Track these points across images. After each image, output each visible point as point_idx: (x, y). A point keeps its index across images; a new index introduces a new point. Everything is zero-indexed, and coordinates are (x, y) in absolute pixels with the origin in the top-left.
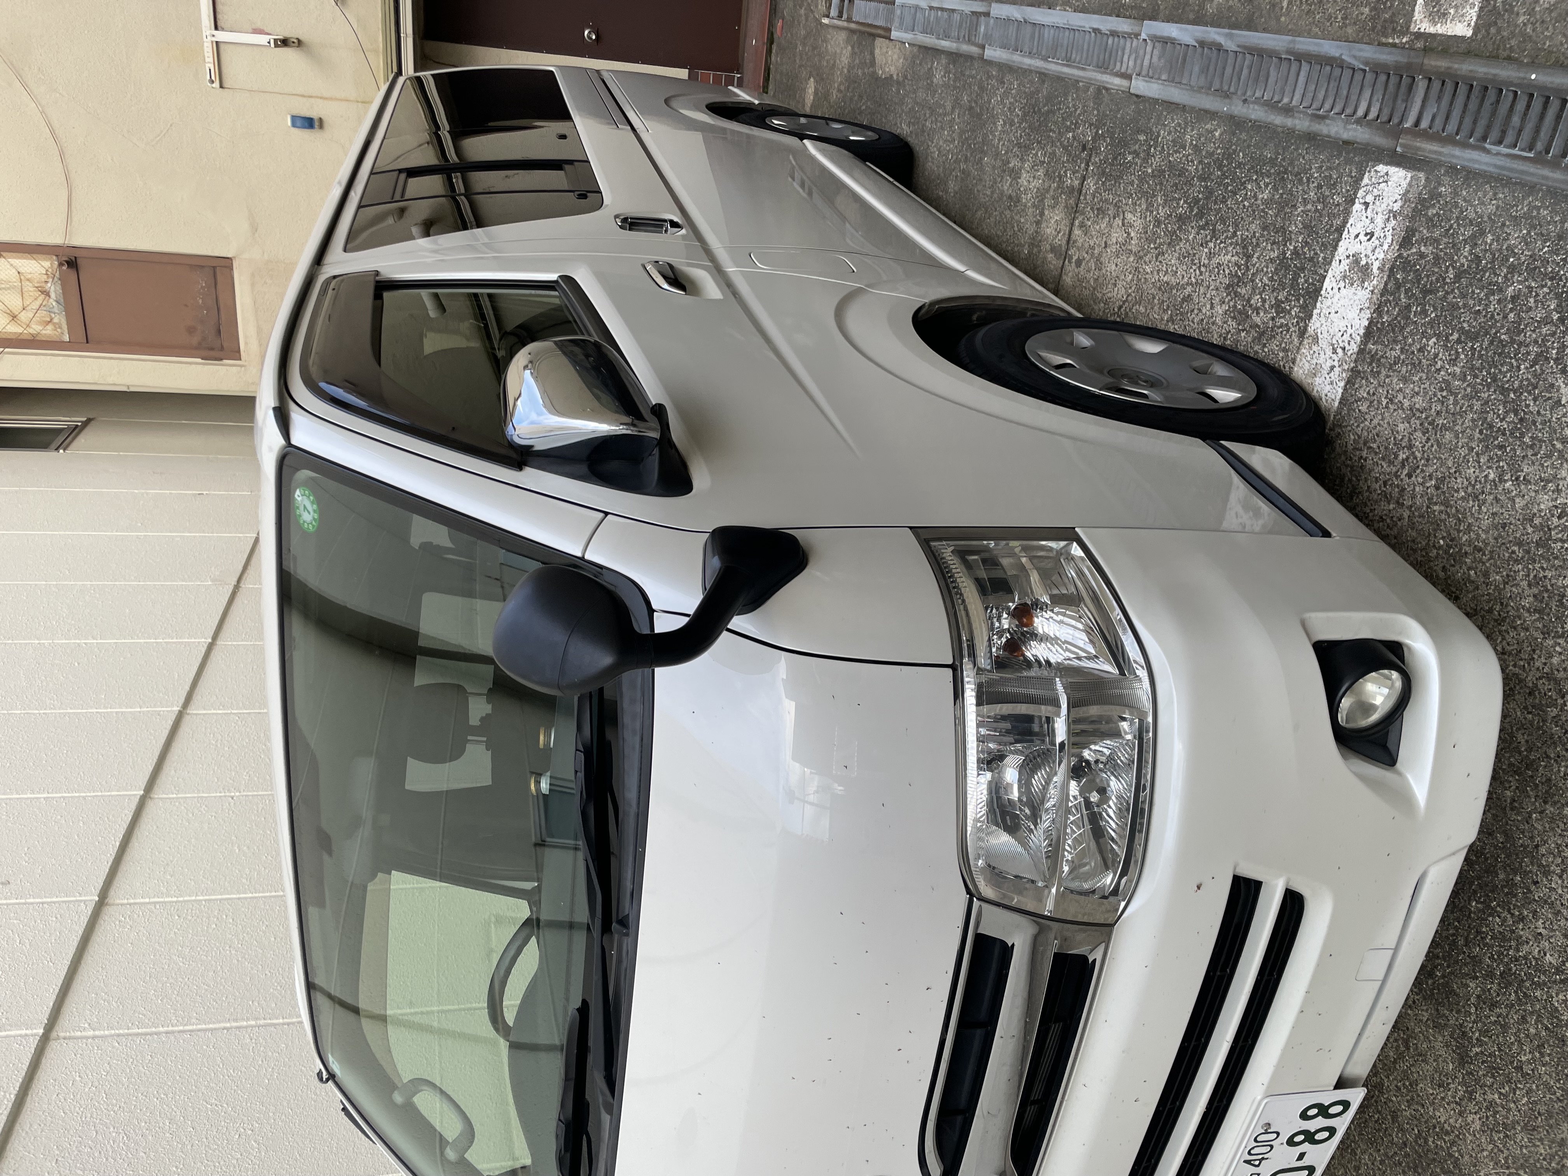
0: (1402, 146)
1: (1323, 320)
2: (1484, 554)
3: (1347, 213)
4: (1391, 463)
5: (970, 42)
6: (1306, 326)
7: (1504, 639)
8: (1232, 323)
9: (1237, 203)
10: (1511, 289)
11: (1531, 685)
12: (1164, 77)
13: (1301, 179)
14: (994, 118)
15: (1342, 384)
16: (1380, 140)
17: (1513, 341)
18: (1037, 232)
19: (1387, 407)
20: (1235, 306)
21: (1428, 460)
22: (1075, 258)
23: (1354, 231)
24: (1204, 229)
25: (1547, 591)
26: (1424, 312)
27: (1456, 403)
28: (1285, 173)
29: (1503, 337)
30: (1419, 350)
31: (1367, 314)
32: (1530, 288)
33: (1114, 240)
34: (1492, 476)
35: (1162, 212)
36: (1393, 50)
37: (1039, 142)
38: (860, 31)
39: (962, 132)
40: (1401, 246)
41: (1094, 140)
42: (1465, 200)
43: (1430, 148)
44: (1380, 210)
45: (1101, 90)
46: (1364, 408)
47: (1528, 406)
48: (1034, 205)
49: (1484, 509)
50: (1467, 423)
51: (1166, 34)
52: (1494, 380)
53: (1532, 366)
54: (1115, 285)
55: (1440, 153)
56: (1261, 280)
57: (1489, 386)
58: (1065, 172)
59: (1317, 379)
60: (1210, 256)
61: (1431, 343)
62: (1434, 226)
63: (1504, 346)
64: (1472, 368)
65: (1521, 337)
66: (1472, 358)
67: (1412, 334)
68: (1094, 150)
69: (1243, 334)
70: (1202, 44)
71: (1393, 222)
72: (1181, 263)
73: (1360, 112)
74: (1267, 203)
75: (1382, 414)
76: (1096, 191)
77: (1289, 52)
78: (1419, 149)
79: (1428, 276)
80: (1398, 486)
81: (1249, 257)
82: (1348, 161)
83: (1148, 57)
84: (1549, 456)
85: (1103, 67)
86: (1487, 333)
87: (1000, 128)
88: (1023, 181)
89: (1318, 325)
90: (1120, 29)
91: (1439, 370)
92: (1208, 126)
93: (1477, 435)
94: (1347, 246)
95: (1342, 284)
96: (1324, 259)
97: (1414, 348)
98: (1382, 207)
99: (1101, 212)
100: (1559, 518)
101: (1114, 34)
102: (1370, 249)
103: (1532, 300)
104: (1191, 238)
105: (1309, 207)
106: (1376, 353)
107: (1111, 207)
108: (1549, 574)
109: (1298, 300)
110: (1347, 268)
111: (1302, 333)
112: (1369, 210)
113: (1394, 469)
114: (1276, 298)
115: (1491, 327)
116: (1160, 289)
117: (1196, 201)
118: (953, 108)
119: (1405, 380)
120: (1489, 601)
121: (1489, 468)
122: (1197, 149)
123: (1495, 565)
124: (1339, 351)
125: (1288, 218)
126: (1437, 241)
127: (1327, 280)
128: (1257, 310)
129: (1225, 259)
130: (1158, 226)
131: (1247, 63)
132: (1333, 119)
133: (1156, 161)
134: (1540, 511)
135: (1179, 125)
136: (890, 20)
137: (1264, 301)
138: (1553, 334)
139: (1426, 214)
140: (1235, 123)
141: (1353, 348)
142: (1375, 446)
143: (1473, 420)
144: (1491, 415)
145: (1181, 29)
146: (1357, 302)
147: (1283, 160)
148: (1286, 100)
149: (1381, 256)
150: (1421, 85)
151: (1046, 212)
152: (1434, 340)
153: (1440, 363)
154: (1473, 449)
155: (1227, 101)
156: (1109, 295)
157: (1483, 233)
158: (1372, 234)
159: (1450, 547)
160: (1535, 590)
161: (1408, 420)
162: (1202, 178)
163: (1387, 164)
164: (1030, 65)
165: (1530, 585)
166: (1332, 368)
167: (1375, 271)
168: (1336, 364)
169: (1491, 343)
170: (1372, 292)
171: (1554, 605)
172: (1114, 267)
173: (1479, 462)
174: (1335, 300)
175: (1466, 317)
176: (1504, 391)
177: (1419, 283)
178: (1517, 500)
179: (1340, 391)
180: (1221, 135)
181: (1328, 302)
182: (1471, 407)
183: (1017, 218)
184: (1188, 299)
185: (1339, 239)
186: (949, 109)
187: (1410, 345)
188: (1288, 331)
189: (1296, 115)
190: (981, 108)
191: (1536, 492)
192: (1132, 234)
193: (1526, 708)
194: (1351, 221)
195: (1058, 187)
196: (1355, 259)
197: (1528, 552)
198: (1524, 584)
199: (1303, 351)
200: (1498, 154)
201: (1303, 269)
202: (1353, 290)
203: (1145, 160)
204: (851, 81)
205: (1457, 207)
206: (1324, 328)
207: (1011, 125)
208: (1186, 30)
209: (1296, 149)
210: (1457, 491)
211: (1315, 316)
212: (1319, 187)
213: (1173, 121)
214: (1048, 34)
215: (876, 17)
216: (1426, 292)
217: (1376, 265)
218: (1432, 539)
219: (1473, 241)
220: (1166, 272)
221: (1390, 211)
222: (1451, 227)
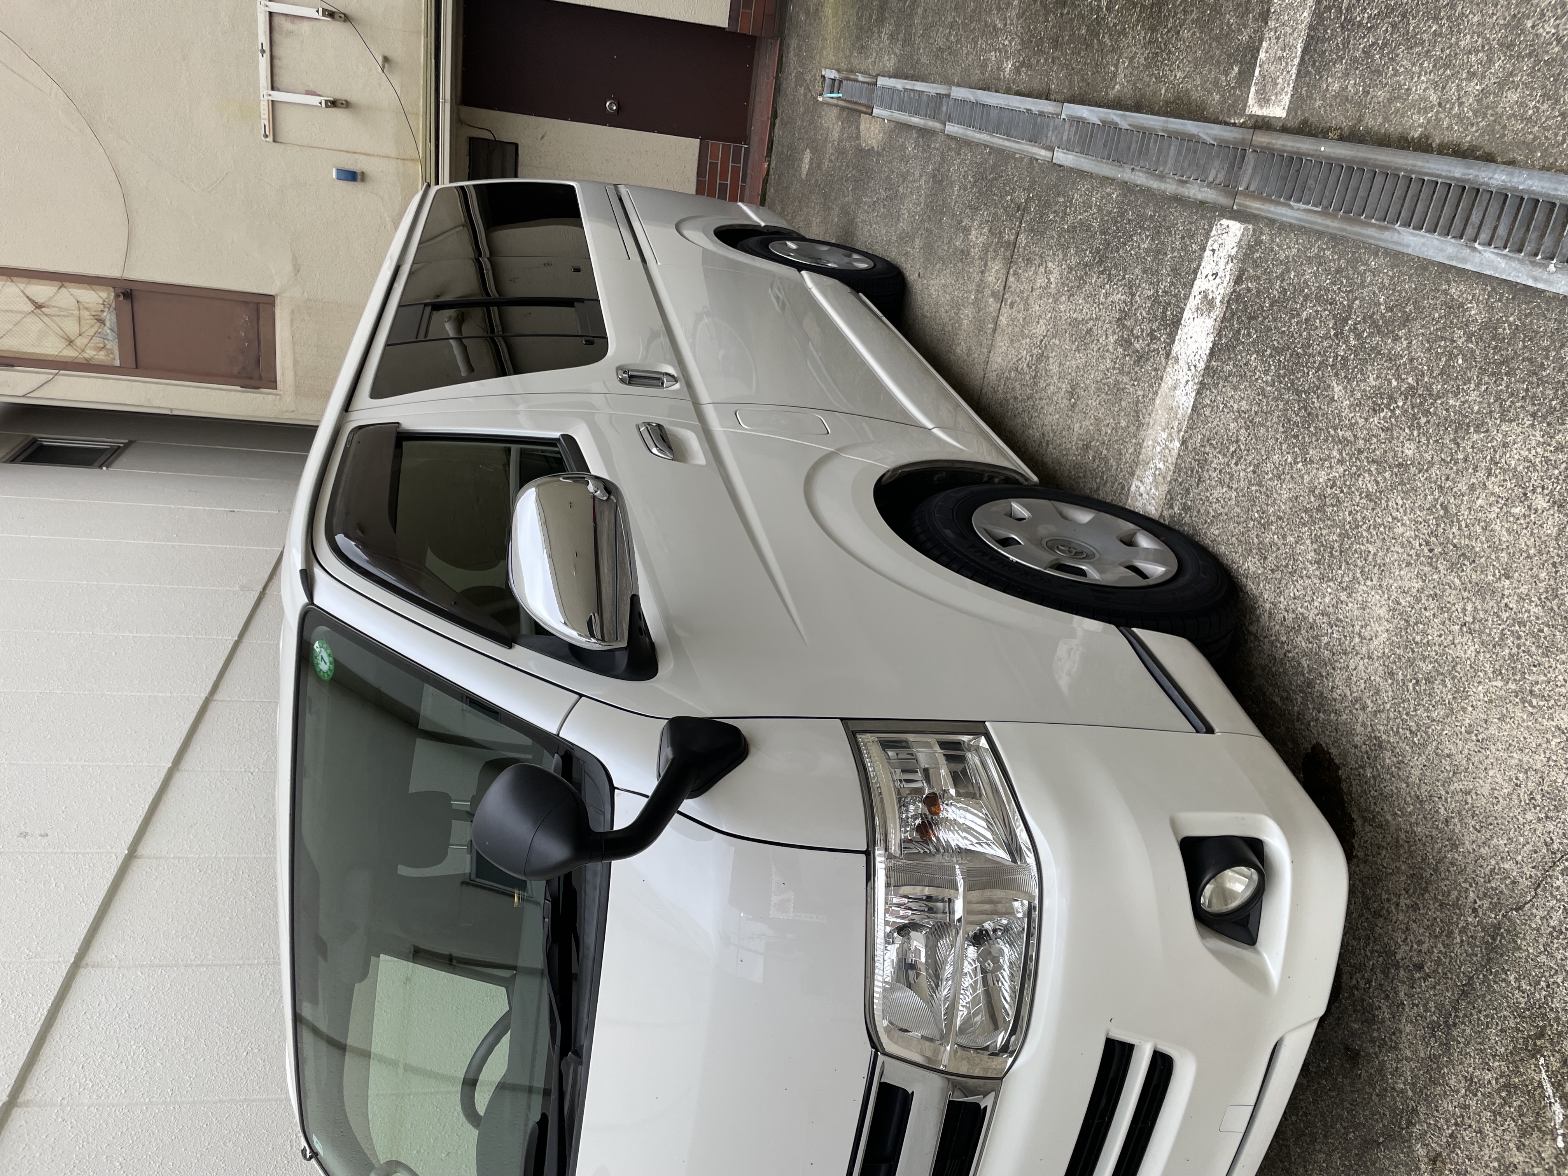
0: (1239, 205)
1: (1182, 343)
2: (1283, 522)
3: (1201, 258)
4: (1225, 455)
5: (934, 117)
6: (1171, 349)
7: (1295, 587)
8: (1120, 350)
9: (1127, 252)
10: (1305, 313)
11: (1311, 620)
12: (1077, 150)
13: (1170, 232)
14: (952, 182)
15: (1194, 394)
16: (1223, 200)
17: (1305, 353)
18: (981, 280)
19: (1223, 411)
20: (1122, 336)
21: (1248, 451)
22: (1009, 301)
23: (1205, 272)
24: (1102, 274)
25: (1323, 545)
26: (1249, 334)
27: (1268, 403)
28: (1160, 227)
29: (1299, 350)
30: (1245, 365)
31: (1211, 338)
32: (1317, 311)
33: (1038, 285)
34: (1289, 460)
35: (1074, 261)
36: (1233, 128)
37: (985, 204)
38: (848, 108)
39: (927, 196)
40: (1236, 283)
41: (1026, 201)
42: (1278, 245)
43: (1255, 206)
44: (1222, 255)
45: (1033, 160)
46: (1207, 413)
47: (1313, 403)
48: (981, 258)
49: (1284, 486)
50: (1275, 420)
51: (1079, 115)
52: (1293, 384)
53: (1316, 372)
54: (1038, 322)
55: (1261, 210)
56: (1141, 314)
57: (1289, 389)
58: (1004, 229)
59: (1177, 392)
60: (1107, 295)
61: (1253, 358)
62: (1257, 266)
63: (1300, 358)
64: (1278, 377)
65: (1311, 351)
66: (1279, 369)
67: (1241, 352)
68: (1026, 210)
69: (1127, 358)
70: (1104, 122)
71: (1231, 265)
72: (1087, 302)
73: (1211, 178)
74: (1147, 251)
75: (1219, 417)
76: (1026, 245)
77: (1163, 131)
78: (1247, 207)
79: (1252, 306)
80: (1229, 473)
81: (1133, 295)
82: (1203, 217)
83: (1066, 133)
84: (1326, 441)
85: (1033, 140)
86: (1289, 348)
87: (956, 193)
88: (972, 237)
89: (1178, 348)
90: (1046, 111)
91: (1257, 379)
92: (1108, 190)
93: (1281, 429)
94: (1200, 284)
95: (1195, 315)
96: (1185, 295)
97: (1242, 363)
98: (1223, 253)
99: (1029, 261)
100: (1331, 488)
101: (1042, 114)
102: (1215, 286)
103: (1318, 321)
104: (1093, 281)
105: (1175, 254)
106: (1217, 369)
107: (1037, 258)
108: (1324, 532)
109: (1166, 329)
110: (1199, 302)
111: (1168, 355)
112: (1216, 255)
113: (1227, 460)
114: (1151, 328)
115: (1292, 343)
116: (1070, 324)
117: (1098, 251)
118: (921, 176)
119: (1235, 388)
120: (1285, 559)
121: (1288, 453)
122: (1100, 209)
123: (1291, 530)
124: (1192, 368)
125: (1161, 263)
126: (1259, 278)
127: (1186, 312)
128: (1137, 337)
129: (1116, 297)
130: (1071, 273)
131: (1134, 139)
132: (1192, 183)
133: (1070, 219)
134: (1319, 484)
135: (1088, 189)
136: (870, 99)
137: (1142, 331)
138: (1330, 347)
139: (1253, 258)
140: (1127, 188)
141: (1202, 365)
142: (1214, 442)
143: (1279, 417)
144: (1290, 412)
145: (1090, 111)
146: (1206, 329)
147: (1159, 216)
148: (1161, 169)
149: (1222, 291)
150: (1250, 156)
151: (989, 263)
152: (1255, 356)
153: (1258, 373)
154: (1278, 439)
155: (1121, 169)
156: (1034, 331)
157: (1289, 272)
158: (1216, 274)
159: (1261, 518)
160: (1315, 546)
161: (1236, 420)
162: (1103, 233)
163: (1228, 219)
164: (979, 139)
165: (1312, 543)
166: (1187, 382)
167: (1218, 304)
168: (1190, 378)
169: (1291, 356)
170: (1215, 320)
171: (1327, 556)
172: (1037, 308)
173: (1281, 449)
174: (1190, 328)
175: (1277, 336)
176: (1298, 393)
177: (1246, 311)
178: (1305, 477)
179: (1192, 400)
180: (1117, 197)
181: (1185, 330)
182: (1277, 406)
183: (966, 269)
184: (1089, 331)
185: (1195, 279)
186: (917, 175)
187: (1239, 361)
188: (1158, 354)
189: (1168, 180)
190: (942, 175)
191: (1317, 469)
192: (1052, 280)
193: (1308, 639)
194: (1203, 264)
195: (998, 243)
196: (1205, 294)
197: (1311, 517)
198: (1308, 542)
199: (1168, 369)
200: (1298, 209)
201: (1169, 304)
202: (1203, 319)
203: (1063, 218)
204: (841, 152)
205: (1272, 251)
206: (1183, 351)
207: (965, 190)
208: (1093, 111)
209: (1168, 208)
210: (1267, 474)
211: (1176, 342)
212: (1183, 238)
213: (1083, 186)
214: (994, 114)
215: (860, 96)
216: (1251, 318)
217: (1219, 298)
218: (1250, 513)
219: (1282, 277)
220: (1075, 311)
221: (1229, 256)
222: (1268, 267)
